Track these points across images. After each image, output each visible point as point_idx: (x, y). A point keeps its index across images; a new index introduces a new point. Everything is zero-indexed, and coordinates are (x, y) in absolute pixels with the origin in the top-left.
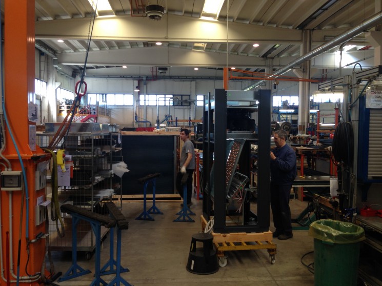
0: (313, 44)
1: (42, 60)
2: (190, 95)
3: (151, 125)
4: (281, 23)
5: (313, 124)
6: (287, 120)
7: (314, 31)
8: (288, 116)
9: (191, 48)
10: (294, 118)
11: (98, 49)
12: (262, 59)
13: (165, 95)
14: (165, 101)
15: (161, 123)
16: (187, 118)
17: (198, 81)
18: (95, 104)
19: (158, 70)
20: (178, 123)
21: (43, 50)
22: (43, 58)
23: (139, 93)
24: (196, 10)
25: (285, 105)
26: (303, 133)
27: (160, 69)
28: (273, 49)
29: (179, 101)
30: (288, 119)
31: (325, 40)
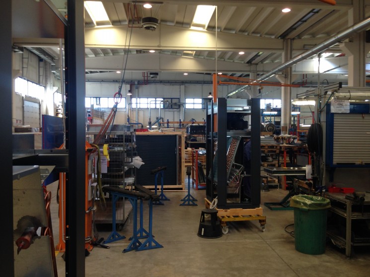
0: (293, 52)
1: (40, 66)
2: (179, 98)
3: (142, 126)
4: (265, 33)
5: (294, 125)
6: (270, 122)
7: (295, 41)
8: (272, 118)
9: (180, 55)
10: (277, 119)
11: (93, 56)
12: (247, 65)
13: (156, 98)
14: (156, 104)
15: (153, 125)
16: (177, 120)
17: (187, 85)
18: (90, 106)
19: (149, 75)
20: (169, 124)
21: (42, 56)
22: (42, 64)
23: (131, 97)
24: (186, 21)
25: (269, 107)
26: (285, 133)
27: (151, 74)
28: (257, 56)
29: (169, 104)
30: (272, 120)
31: (305, 48)
